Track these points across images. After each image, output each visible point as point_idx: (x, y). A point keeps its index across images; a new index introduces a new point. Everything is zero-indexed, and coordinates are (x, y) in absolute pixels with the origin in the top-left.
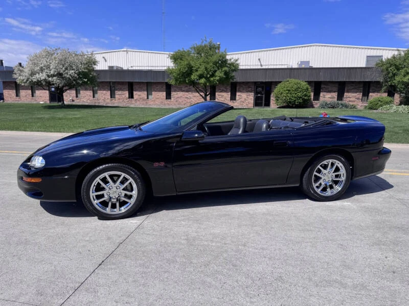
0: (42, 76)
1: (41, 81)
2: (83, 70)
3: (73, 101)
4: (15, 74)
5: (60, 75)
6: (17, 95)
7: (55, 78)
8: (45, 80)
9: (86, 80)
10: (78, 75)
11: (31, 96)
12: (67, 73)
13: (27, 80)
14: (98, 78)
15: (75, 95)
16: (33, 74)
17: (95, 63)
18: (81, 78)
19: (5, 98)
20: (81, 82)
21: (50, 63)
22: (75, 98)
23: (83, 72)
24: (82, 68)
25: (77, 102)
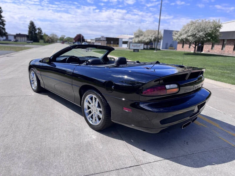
0: (184, 36)
1: (183, 39)
2: (209, 32)
3: (209, 51)
4: (173, 35)
5: (194, 36)
6: (183, 47)
7: (191, 37)
8: (185, 38)
9: (209, 38)
10: (205, 35)
11: (188, 47)
12: (198, 35)
13: (177, 39)
14: (220, 37)
15: (211, 48)
16: (181, 35)
17: (220, 27)
18: (207, 37)
19: (177, 48)
20: (205, 39)
21: (190, 29)
22: (210, 50)
23: (209, 33)
24: (209, 31)
25: (211, 52)
